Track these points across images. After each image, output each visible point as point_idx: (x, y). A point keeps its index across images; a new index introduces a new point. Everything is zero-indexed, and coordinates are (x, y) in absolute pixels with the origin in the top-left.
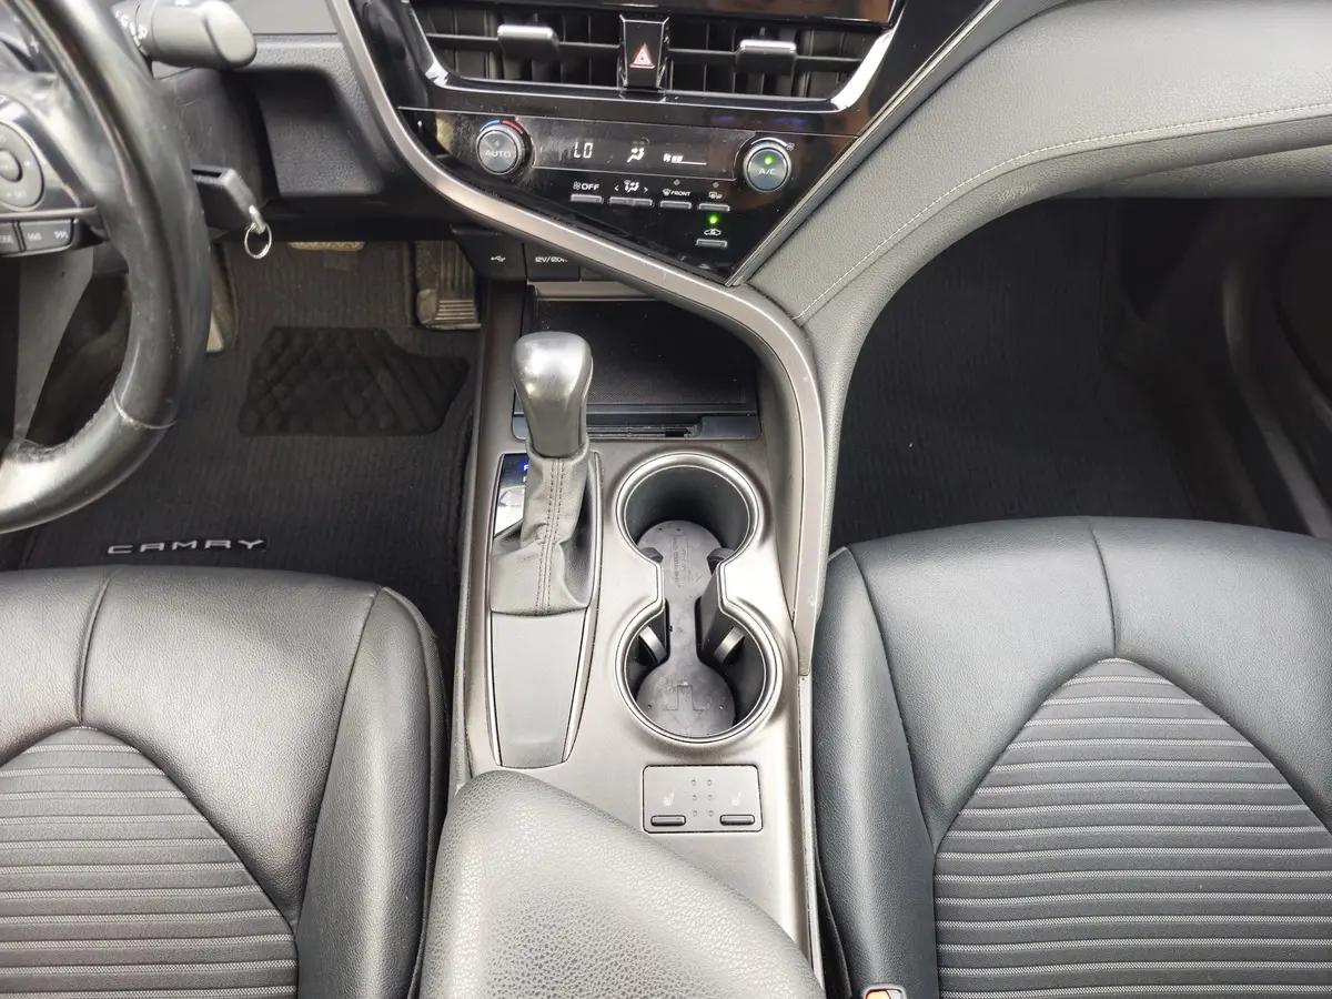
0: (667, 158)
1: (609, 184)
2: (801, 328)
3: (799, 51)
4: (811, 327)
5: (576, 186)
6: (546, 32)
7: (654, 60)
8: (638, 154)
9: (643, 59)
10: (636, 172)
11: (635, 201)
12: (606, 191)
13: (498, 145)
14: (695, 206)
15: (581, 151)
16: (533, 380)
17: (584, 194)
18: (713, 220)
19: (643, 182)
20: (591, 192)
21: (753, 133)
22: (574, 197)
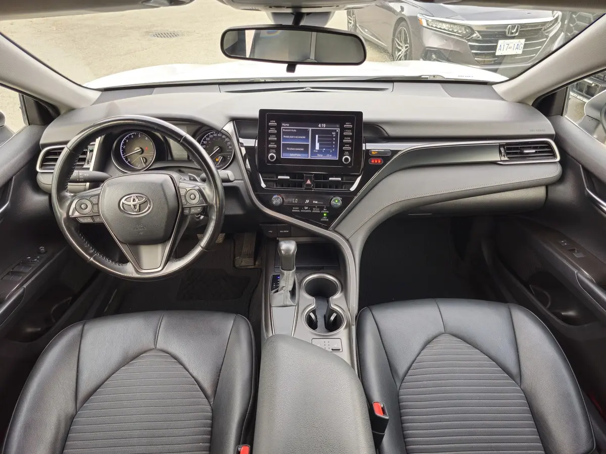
0: (314, 202)
1: (301, 207)
2: (347, 240)
3: (342, 180)
4: (350, 240)
5: (294, 208)
6: (289, 177)
7: (311, 182)
8: (307, 201)
9: (309, 182)
10: (307, 205)
11: (307, 211)
12: (300, 209)
13: (277, 200)
14: (320, 211)
15: (295, 201)
16: (283, 250)
17: (295, 210)
18: (325, 215)
19: (309, 207)
20: (297, 209)
21: (333, 196)
22: (293, 211)
